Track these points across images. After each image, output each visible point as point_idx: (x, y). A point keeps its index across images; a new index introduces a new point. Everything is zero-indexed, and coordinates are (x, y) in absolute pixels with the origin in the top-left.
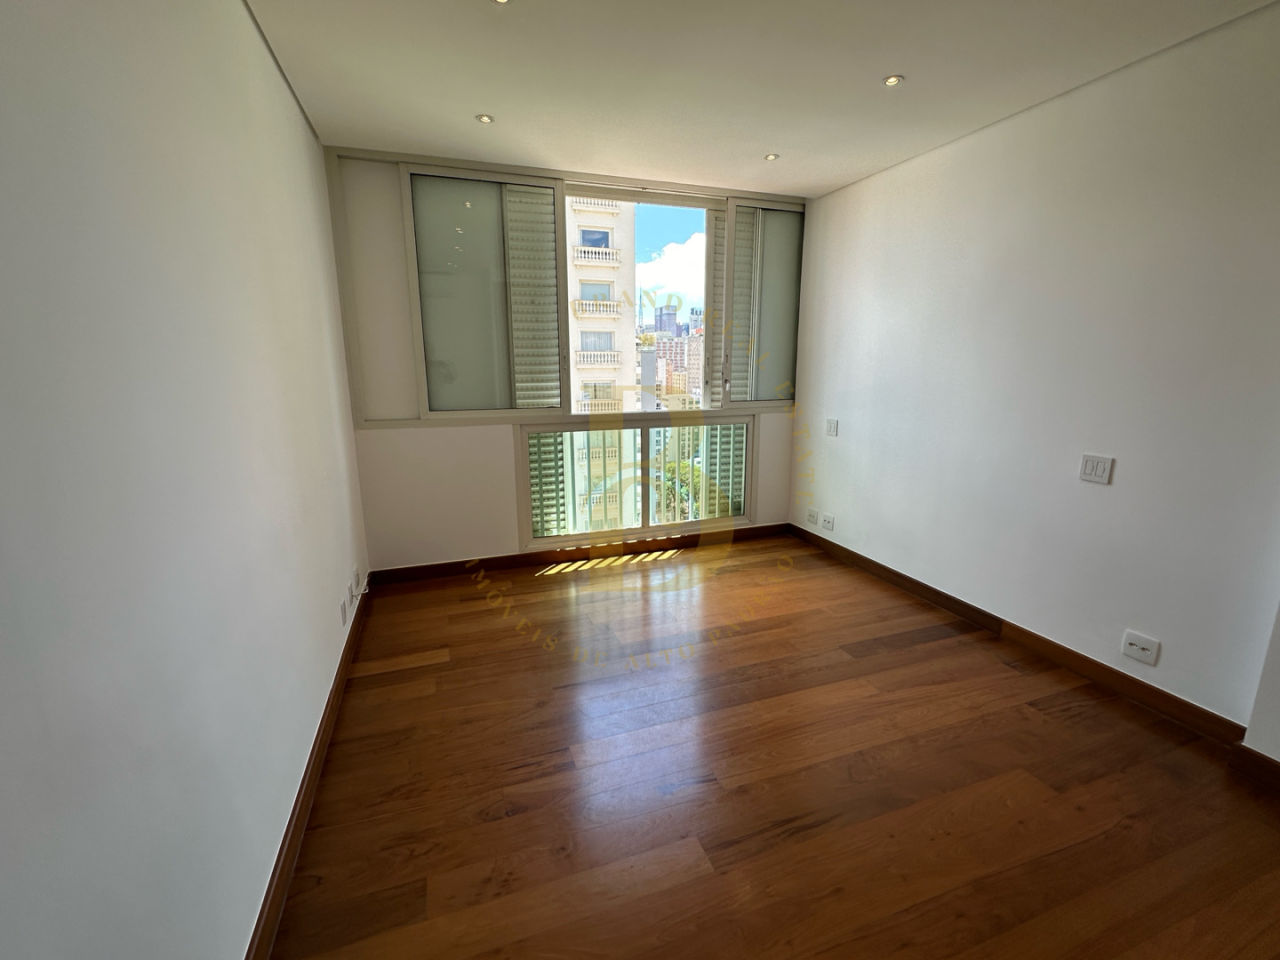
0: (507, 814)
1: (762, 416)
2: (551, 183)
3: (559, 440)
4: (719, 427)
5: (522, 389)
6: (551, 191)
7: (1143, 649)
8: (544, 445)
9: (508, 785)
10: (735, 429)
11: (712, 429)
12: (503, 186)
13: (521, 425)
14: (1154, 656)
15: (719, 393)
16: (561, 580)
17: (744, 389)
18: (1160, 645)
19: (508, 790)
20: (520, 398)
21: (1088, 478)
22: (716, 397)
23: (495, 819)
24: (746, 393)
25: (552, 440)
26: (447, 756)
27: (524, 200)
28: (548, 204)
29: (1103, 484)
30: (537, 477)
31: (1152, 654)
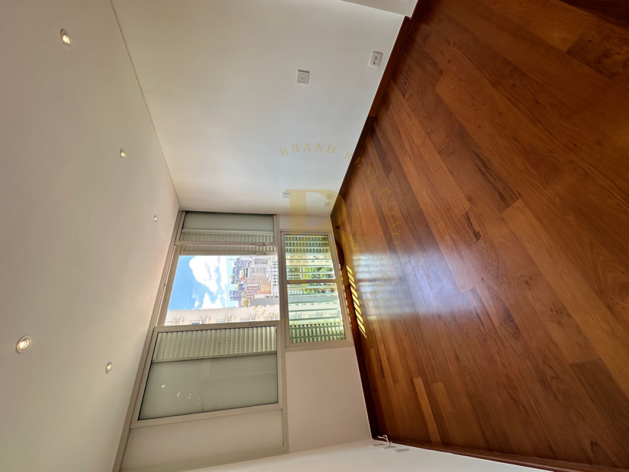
0: (512, 321)
1: (281, 228)
2: (156, 334)
3: (293, 327)
4: (286, 248)
5: (266, 348)
6: (160, 334)
7: (376, 58)
8: (296, 335)
9: (493, 324)
10: (287, 240)
11: (287, 251)
12: (153, 361)
13: (286, 347)
14: (379, 54)
15: (270, 248)
16: (367, 323)
17: (268, 237)
18: (374, 52)
19: (496, 324)
20: (271, 349)
21: (306, 81)
22: (272, 249)
23: (518, 328)
24: (270, 236)
25: (294, 331)
26: (482, 367)
27: (163, 350)
28: (167, 337)
29: (309, 75)
30: (313, 339)
31: (378, 56)
